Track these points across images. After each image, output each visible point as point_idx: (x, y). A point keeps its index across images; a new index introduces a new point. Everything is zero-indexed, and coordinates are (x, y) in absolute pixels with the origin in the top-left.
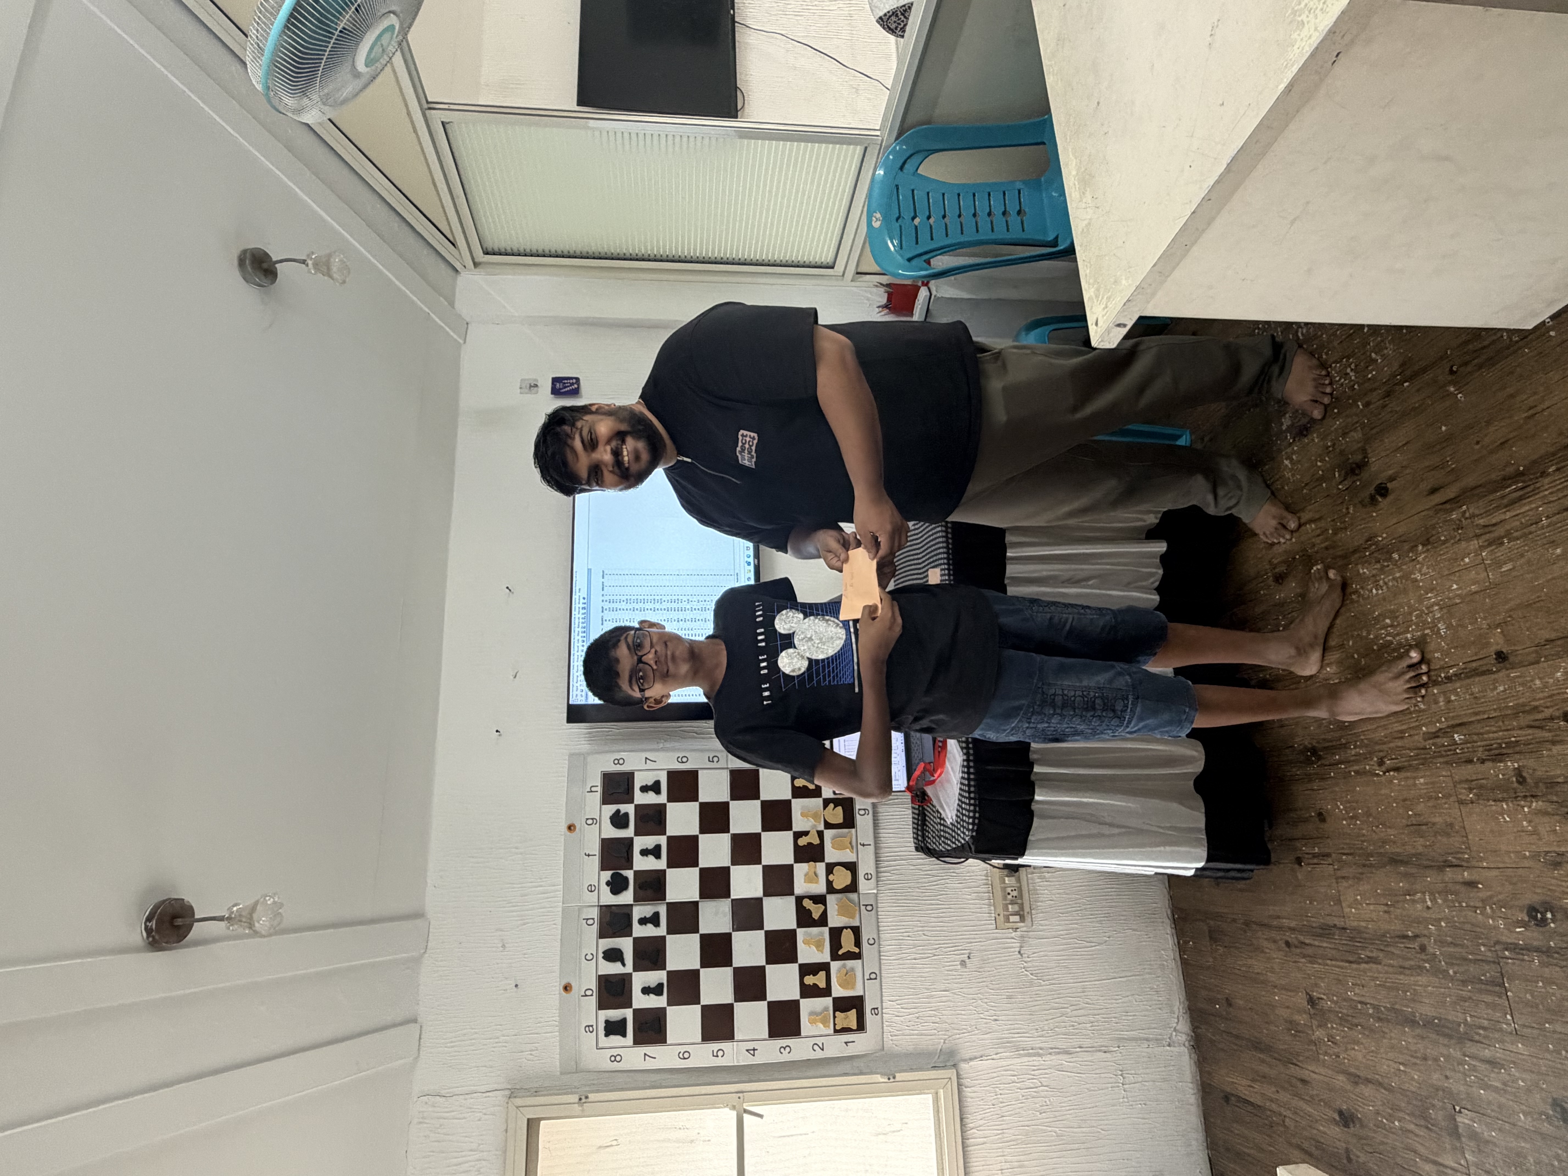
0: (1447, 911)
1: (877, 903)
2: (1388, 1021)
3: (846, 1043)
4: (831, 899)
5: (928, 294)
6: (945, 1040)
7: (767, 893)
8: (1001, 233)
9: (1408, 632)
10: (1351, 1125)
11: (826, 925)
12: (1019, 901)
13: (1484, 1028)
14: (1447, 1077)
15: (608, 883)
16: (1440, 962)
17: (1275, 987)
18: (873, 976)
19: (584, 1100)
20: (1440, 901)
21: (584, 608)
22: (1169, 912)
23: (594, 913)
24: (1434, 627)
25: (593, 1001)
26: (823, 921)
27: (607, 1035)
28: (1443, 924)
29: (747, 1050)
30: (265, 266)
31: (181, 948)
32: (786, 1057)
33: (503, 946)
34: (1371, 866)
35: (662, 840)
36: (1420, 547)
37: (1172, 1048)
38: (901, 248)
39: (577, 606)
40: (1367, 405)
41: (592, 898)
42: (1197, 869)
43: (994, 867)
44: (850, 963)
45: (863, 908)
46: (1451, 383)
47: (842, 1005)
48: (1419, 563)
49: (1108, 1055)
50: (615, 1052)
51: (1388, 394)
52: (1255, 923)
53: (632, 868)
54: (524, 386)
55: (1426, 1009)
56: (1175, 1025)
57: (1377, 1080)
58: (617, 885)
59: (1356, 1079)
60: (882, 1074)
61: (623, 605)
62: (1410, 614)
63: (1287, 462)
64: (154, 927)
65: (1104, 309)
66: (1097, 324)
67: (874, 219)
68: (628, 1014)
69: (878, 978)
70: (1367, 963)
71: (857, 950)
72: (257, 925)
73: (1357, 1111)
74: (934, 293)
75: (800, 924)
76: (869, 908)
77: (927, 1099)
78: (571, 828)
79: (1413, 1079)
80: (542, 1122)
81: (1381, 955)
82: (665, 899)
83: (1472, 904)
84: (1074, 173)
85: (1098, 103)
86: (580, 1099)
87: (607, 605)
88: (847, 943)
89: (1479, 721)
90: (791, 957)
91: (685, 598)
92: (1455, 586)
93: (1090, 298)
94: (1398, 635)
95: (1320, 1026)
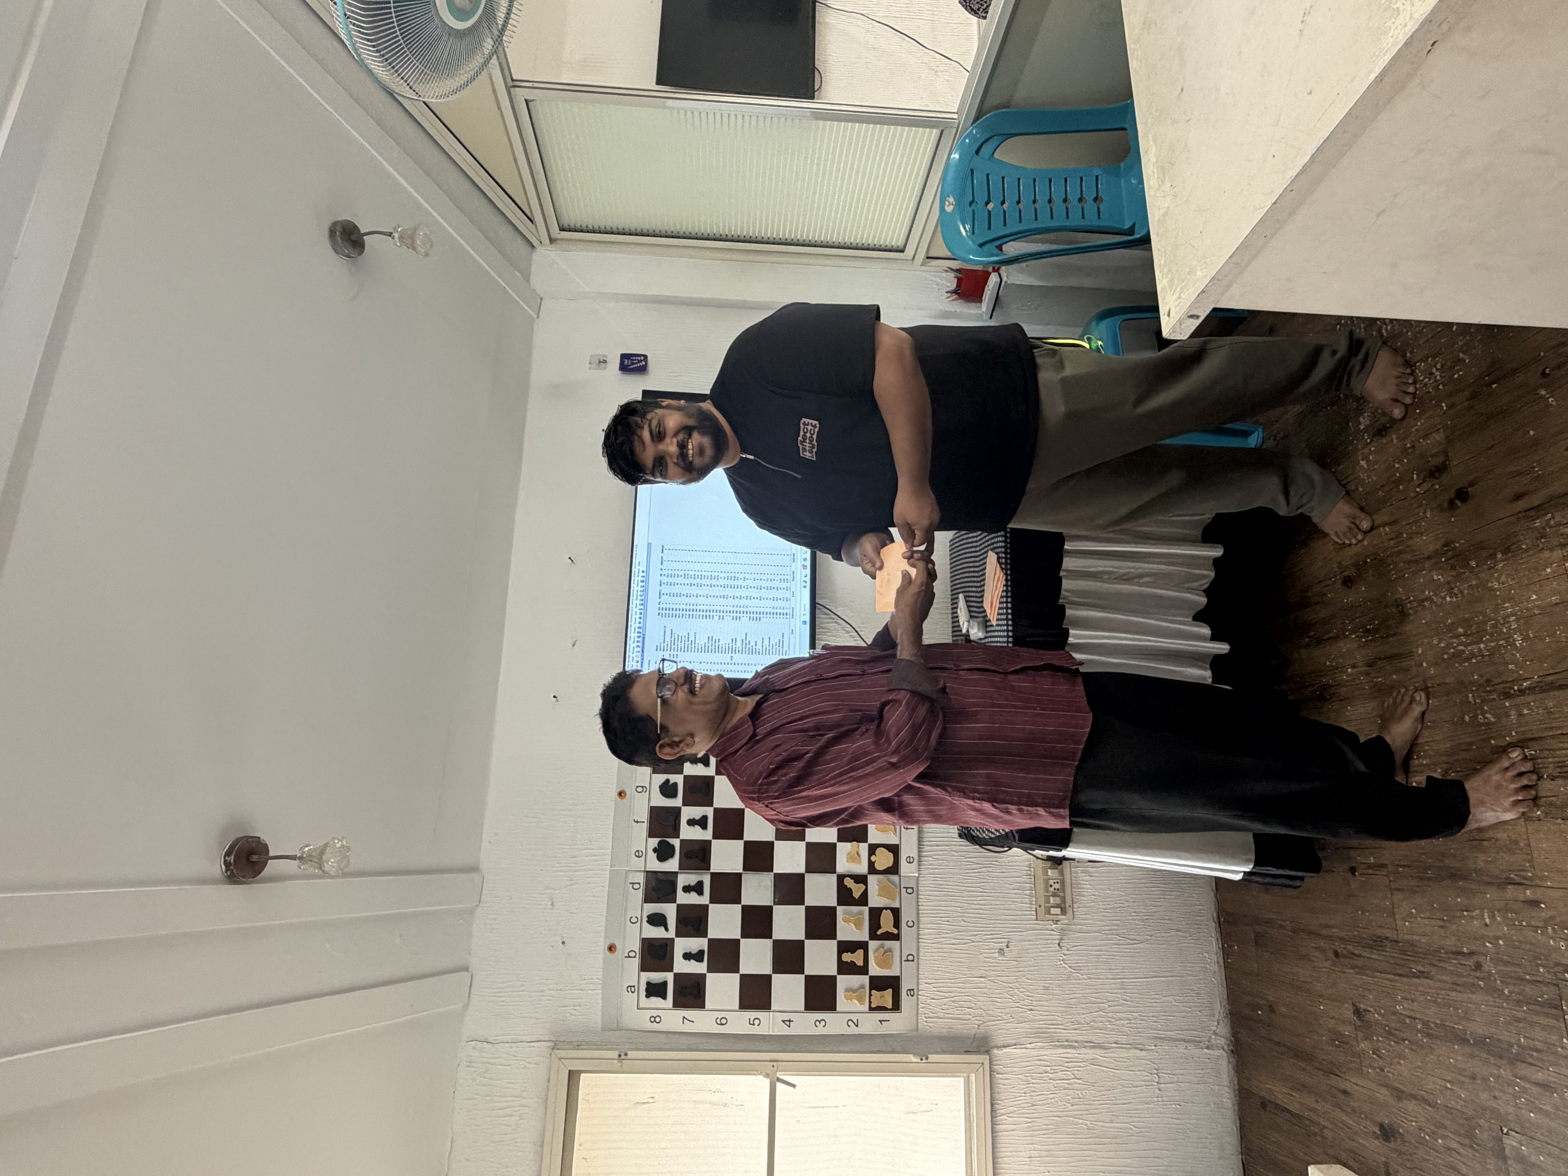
0: (1505, 928)
1: (918, 886)
2: (1437, 1037)
3: (880, 1021)
4: (872, 879)
5: (999, 280)
6: (979, 1026)
7: (809, 870)
8: (1075, 220)
9: (1481, 642)
10: (1392, 1139)
11: (866, 905)
12: (1062, 894)
13: (1538, 1051)
14: (1495, 1097)
15: (655, 850)
16: (1495, 980)
17: (1321, 996)
18: (910, 958)
19: (623, 1057)
20: (1499, 919)
21: (642, 581)
22: (1215, 915)
23: (641, 878)
24: (1509, 638)
25: (636, 962)
26: (863, 900)
27: (648, 995)
28: (1501, 942)
29: (783, 1021)
30: (353, 238)
31: (257, 883)
32: (820, 1030)
33: (553, 904)
34: (1429, 879)
35: (709, 812)
36: (1499, 556)
37: (1210, 1052)
38: (973, 233)
39: (637, 578)
40: (1451, 406)
41: (639, 864)
42: (1245, 873)
43: (1037, 858)
44: (888, 944)
45: (903, 890)
46: (1542, 386)
47: (878, 984)
48: (1497, 571)
49: (1144, 1053)
50: (655, 1013)
51: (1473, 396)
52: (1303, 930)
53: (678, 837)
54: (593, 361)
55: (1477, 1028)
56: (1214, 1028)
57: (1423, 1097)
58: (664, 852)
59: (1400, 1095)
60: (915, 1054)
61: (680, 580)
62: (1485, 623)
63: (1363, 463)
64: (232, 861)
65: (1176, 300)
66: (1169, 315)
67: (947, 203)
68: (669, 977)
69: (915, 960)
70: (1417, 977)
71: (895, 931)
72: (326, 865)
73: (1400, 1126)
74: (1004, 279)
75: (841, 902)
76: (910, 891)
77: (958, 1082)
78: (621, 794)
79: (1459, 1097)
80: (583, 1075)
81: (1434, 969)
82: (709, 869)
83: (1533, 923)
84: (1154, 160)
85: (1182, 90)
86: (620, 1056)
87: (665, 579)
88: (886, 923)
89: (1552, 737)
90: (831, 934)
91: (741, 576)
92: (1534, 597)
93: (1164, 289)
94: (1470, 644)
95: (1366, 1038)
